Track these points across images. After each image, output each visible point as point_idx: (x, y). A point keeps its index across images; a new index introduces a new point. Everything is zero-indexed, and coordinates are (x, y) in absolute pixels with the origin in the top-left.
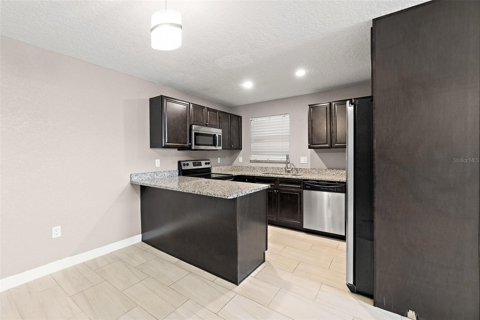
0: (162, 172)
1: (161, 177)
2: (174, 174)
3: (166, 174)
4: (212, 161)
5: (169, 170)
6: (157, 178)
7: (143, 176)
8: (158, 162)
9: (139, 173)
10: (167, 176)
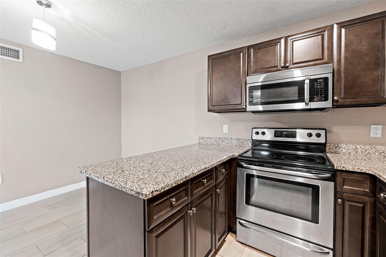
0: (228, 139)
1: (227, 145)
2: (245, 143)
3: (234, 142)
4: (335, 129)
5: (239, 138)
6: (222, 145)
7: (208, 140)
8: (225, 128)
9: (205, 137)
10: (235, 145)
